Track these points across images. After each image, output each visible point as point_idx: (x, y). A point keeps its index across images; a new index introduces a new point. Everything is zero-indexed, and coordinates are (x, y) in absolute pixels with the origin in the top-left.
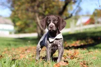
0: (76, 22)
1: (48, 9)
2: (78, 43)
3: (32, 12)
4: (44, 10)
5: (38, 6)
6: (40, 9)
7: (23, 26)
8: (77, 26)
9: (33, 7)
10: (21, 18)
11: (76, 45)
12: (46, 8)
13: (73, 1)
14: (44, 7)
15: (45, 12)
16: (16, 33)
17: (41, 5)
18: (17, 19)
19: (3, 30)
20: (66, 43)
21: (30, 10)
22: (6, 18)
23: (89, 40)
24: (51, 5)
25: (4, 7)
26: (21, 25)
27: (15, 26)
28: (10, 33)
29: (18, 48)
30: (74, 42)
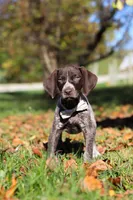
1: (66, 38)
2: (127, 111)
3: (35, 43)
4: (58, 39)
5: (48, 32)
6: (51, 38)
7: (17, 69)
8: (122, 71)
9: (37, 34)
10: (12, 53)
11: (122, 116)
12: (62, 36)
13: (115, 24)
14: (58, 33)
15: (59, 43)
16: (1, 82)
17: (53, 30)
20: (102, 109)
21: (32, 38)
24: (71, 30)
26: (12, 68)
29: (7, 118)
30: (118, 108)
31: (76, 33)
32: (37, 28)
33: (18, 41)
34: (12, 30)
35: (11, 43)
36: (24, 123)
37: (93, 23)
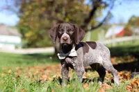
1: (69, 15)
2: (114, 61)
4: (64, 16)
7: (35, 37)
8: (107, 39)
9: (49, 13)
12: (66, 14)
13: (103, 5)
14: (64, 12)
15: (65, 19)
16: (24, 47)
18: (26, 29)
19: (6, 43)
22: (12, 27)
24: (72, 10)
27: (23, 37)
28: (16, 47)
29: (33, 67)
31: (76, 11)
32: (50, 8)
33: (37, 18)
34: (32, 10)
35: (32, 19)
36: (45, 69)
37: (88, 5)
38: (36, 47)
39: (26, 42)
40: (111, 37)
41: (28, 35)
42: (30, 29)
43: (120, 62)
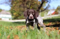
0: (47, 13)
2: (51, 24)
4: (30, 6)
6: (27, 5)
7: (18, 15)
12: (31, 5)
13: (46, 1)
17: (28, 3)
18: (14, 12)
19: (5, 18)
21: (22, 6)
22: (8, 11)
23: (57, 22)
24: (33, 3)
25: (7, 4)
28: (10, 19)
30: (49, 23)
31: (35, 4)
32: (24, 3)
34: (16, 4)
35: (16, 7)
36: (22, 27)
37: (40, 1)
38: (18, 19)
39: (14, 17)
40: (49, 15)
41: (14, 14)
42: (15, 12)
43: (53, 24)
